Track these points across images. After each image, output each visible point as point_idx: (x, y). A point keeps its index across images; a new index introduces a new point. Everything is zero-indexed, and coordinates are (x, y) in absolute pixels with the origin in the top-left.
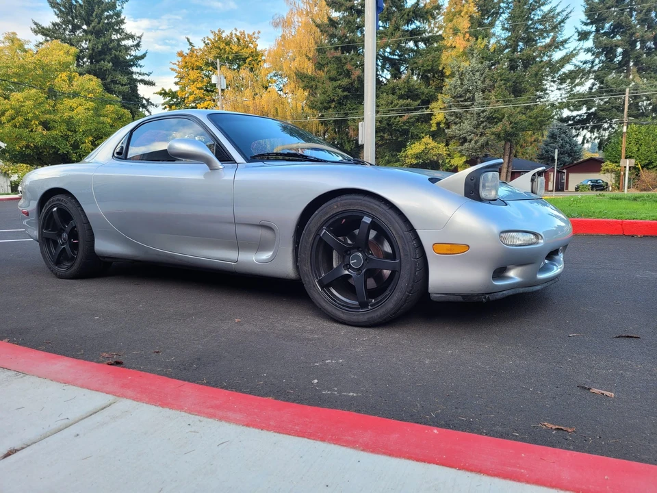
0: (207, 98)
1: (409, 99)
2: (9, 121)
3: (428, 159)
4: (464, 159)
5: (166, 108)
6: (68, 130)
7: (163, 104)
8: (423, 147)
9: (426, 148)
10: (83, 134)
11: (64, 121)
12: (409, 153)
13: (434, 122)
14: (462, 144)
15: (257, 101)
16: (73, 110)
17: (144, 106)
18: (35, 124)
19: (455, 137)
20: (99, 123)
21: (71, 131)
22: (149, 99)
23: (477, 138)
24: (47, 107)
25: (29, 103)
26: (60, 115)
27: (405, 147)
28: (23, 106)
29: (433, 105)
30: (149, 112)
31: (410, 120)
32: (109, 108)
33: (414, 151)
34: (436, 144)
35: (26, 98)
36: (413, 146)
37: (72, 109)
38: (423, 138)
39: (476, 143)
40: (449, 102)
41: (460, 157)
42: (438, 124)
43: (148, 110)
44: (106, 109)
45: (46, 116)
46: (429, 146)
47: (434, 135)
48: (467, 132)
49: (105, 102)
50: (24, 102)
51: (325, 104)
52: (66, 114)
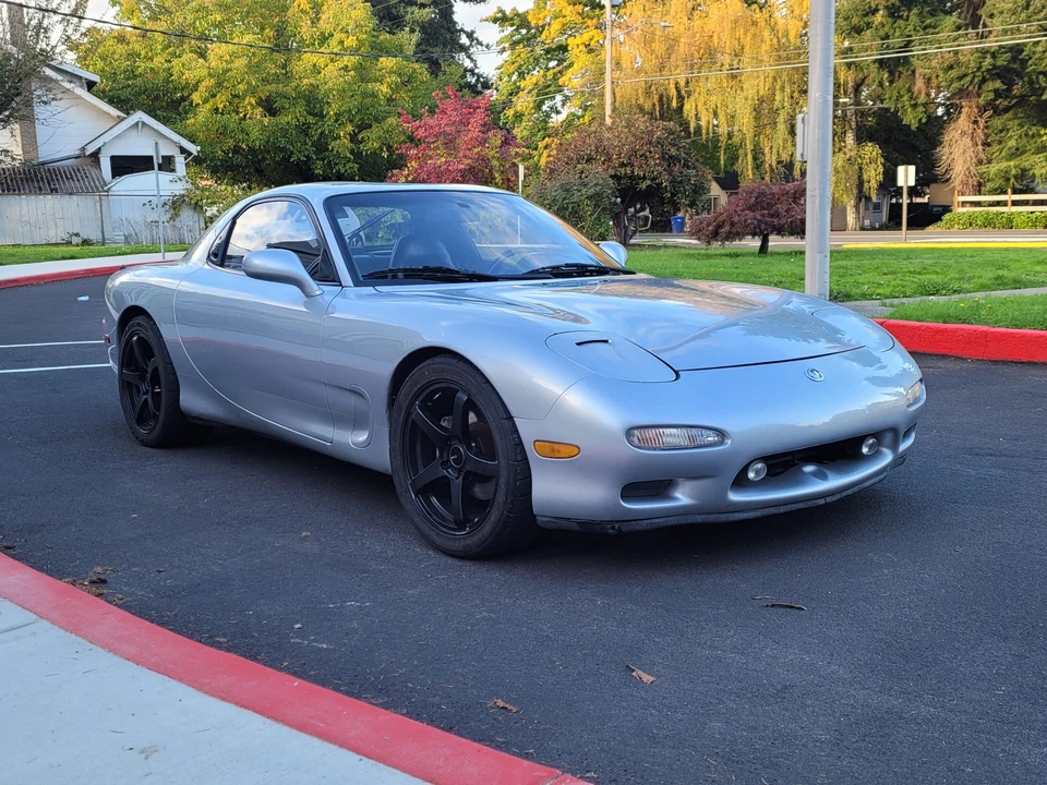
0: (589, 22)
2: (206, 101)
5: (503, 50)
6: (309, 113)
7: (498, 44)
10: (336, 121)
11: (300, 95)
15: (697, 23)
16: (320, 73)
17: (463, 48)
18: (250, 104)
20: (365, 95)
21: (315, 115)
22: (473, 32)
24: (272, 69)
25: (240, 63)
26: (294, 84)
28: (230, 70)
30: (472, 60)
32: (387, 62)
35: (233, 55)
37: (316, 70)
43: (469, 57)
44: (379, 66)
45: (269, 87)
49: (379, 50)
50: (232, 62)
51: (855, 21)
52: (305, 81)
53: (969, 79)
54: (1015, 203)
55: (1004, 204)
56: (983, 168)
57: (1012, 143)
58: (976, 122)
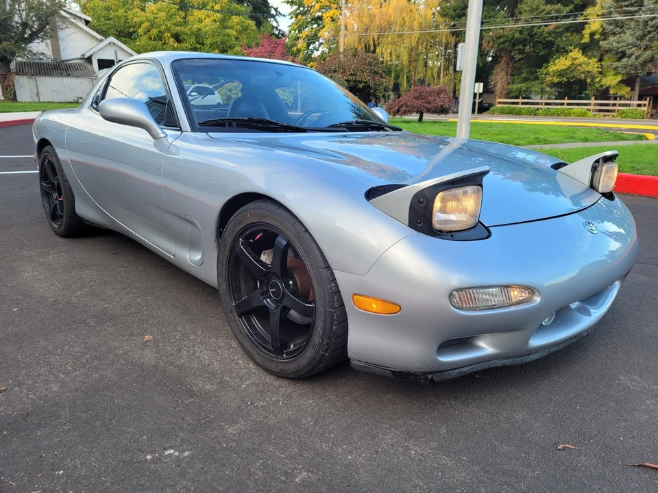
0: (333, 6)
1: (559, 4)
2: (145, 33)
3: (574, 77)
4: (619, 78)
5: (292, 17)
6: (197, 43)
7: (289, 14)
8: (568, 63)
9: (573, 64)
10: (210, 47)
11: (192, 33)
12: (551, 70)
13: (586, 32)
14: (619, 60)
15: (384, 9)
16: (202, 22)
17: (273, 16)
18: (167, 36)
19: (611, 50)
20: (224, 35)
21: (200, 44)
22: (277, 8)
23: (639, 52)
24: (179, 19)
25: (162, 15)
26: (189, 27)
27: (548, 62)
28: (157, 18)
29: (589, 11)
30: (277, 22)
31: (558, 30)
32: (235, 19)
33: (557, 67)
34: (585, 59)
35: (160, 10)
36: (557, 61)
37: (201, 21)
38: (571, 51)
39: (637, 58)
40: (610, 7)
41: (615, 75)
42: (592, 34)
43: (275, 20)
44: (232, 21)
45: (176, 28)
46: (577, 62)
47: (585, 49)
48: (628, 45)
49: (231, 13)
50: (158, 14)
51: (458, 12)
52: (195, 26)
53: (507, 43)
54: (523, 103)
55: (518, 103)
56: (510, 86)
57: (524, 75)
58: (508, 64)
